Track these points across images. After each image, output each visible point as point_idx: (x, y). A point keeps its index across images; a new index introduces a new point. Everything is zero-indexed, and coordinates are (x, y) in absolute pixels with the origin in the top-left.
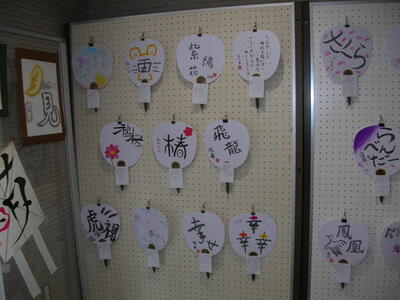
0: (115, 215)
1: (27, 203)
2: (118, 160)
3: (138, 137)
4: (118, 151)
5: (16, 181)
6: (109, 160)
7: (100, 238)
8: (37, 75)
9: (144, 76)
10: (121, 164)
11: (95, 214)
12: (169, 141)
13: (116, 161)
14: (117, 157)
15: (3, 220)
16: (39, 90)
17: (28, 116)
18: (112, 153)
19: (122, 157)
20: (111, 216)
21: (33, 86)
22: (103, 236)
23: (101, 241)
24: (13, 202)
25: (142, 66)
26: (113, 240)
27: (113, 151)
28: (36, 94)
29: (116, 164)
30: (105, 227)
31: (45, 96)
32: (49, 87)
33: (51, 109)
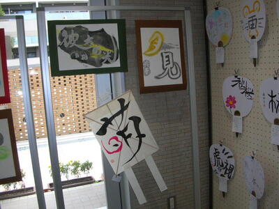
0: (231, 157)
1: (141, 136)
2: (235, 110)
3: (250, 91)
4: (235, 102)
5: (130, 119)
6: (228, 108)
7: (221, 173)
8: (157, 39)
9: (253, 32)
10: (237, 113)
11: (218, 152)
12: (272, 97)
13: (233, 110)
14: (235, 107)
15: (116, 145)
16: (159, 50)
17: (146, 70)
18: (231, 103)
19: (238, 107)
20: (229, 157)
21: (151, 48)
22: (223, 171)
23: (222, 175)
24: (126, 133)
25: (251, 23)
26: (229, 178)
27: (231, 101)
28: (156, 53)
29: (233, 113)
30: (225, 165)
31: (164, 55)
32: (170, 48)
33: (171, 65)
